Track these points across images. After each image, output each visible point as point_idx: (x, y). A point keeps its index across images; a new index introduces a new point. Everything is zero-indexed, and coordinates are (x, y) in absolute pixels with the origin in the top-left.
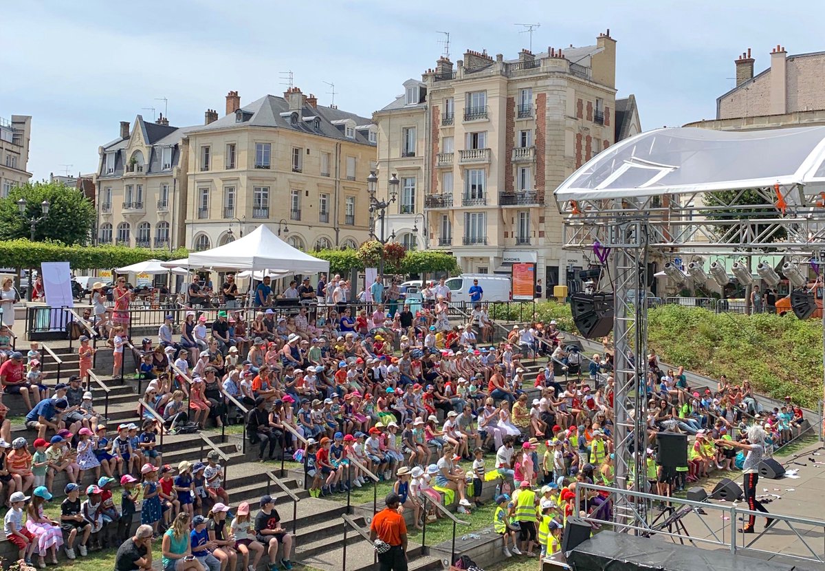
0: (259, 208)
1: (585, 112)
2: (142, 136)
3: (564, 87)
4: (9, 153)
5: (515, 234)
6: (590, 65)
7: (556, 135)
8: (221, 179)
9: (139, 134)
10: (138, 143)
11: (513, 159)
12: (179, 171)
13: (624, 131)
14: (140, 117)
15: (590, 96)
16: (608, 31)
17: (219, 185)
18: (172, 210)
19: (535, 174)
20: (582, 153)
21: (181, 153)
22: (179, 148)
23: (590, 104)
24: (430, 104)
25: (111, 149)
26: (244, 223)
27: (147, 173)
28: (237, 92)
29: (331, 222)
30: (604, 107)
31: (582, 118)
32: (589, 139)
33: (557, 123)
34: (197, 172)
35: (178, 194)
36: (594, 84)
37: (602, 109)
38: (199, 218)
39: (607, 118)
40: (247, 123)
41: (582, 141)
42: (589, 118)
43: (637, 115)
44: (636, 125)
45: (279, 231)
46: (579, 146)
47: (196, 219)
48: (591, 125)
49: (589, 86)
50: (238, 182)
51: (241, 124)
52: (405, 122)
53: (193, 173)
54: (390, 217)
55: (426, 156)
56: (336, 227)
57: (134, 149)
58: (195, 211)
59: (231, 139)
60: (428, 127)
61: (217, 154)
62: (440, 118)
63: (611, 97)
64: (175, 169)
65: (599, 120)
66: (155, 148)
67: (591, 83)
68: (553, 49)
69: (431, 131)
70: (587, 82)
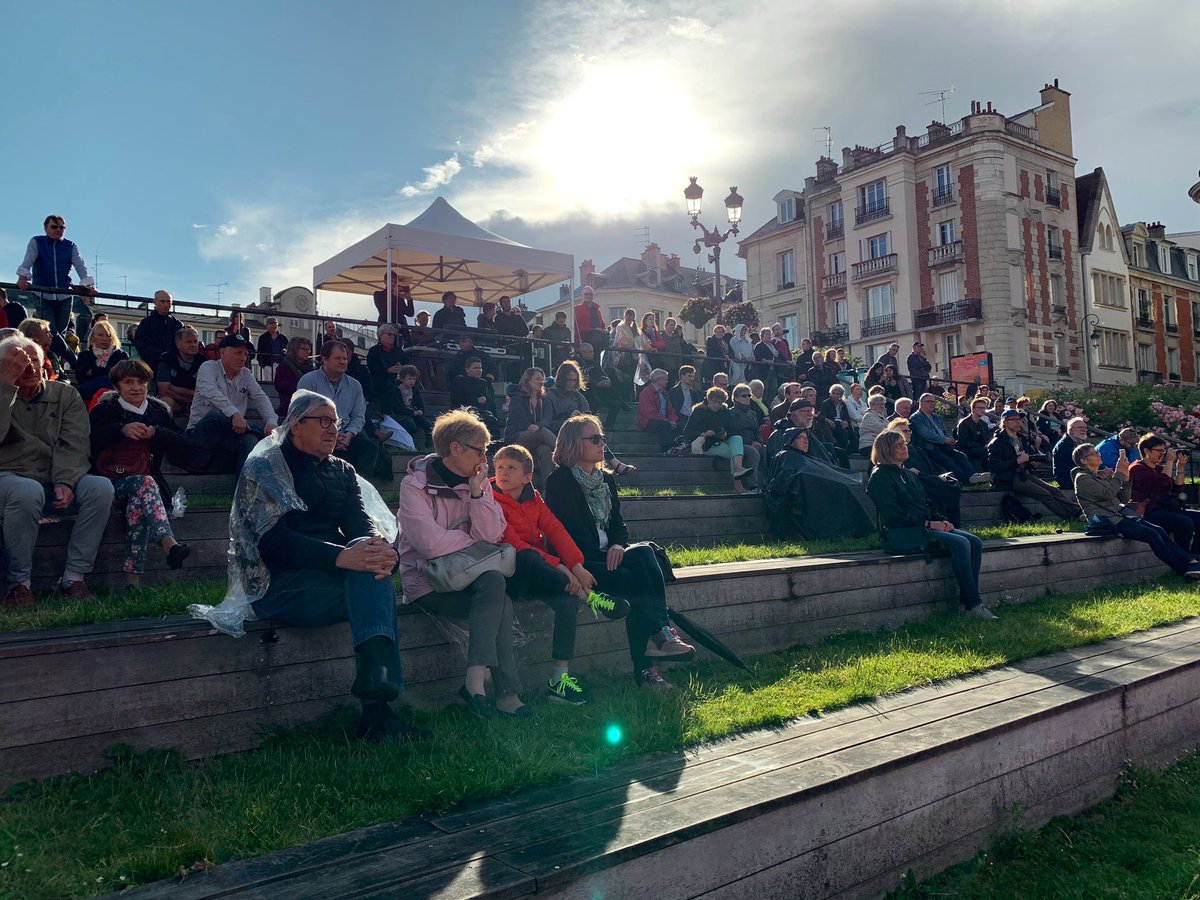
1: (1032, 189)
3: (999, 151)
5: (941, 367)
6: (1034, 126)
7: (992, 220)
11: (930, 264)
13: (1090, 218)
15: (1037, 166)
16: (1056, 81)
19: (965, 279)
20: (1033, 246)
23: (1038, 178)
24: (811, 216)
30: (1060, 182)
31: (1028, 197)
32: (1040, 226)
33: (993, 203)
36: (1043, 150)
37: (1056, 185)
39: (1065, 198)
41: (1032, 229)
42: (1039, 198)
43: (1109, 196)
44: (1108, 208)
46: (1027, 235)
48: (1042, 206)
49: (1036, 152)
52: (779, 246)
55: (808, 283)
62: (825, 230)
63: (1068, 170)
65: (1054, 200)
67: (1038, 149)
68: (978, 103)
69: (814, 250)
70: (1033, 146)
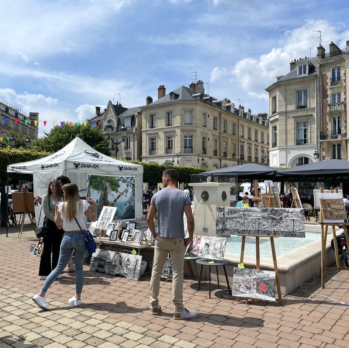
0: (187, 148)
2: (112, 112)
4: (30, 130)
8: (163, 132)
9: (111, 111)
10: (110, 116)
12: (136, 129)
14: (110, 102)
17: (162, 135)
18: (133, 151)
21: (137, 120)
22: (135, 117)
24: (320, 73)
25: (94, 120)
26: (180, 156)
27: (116, 132)
28: (164, 86)
29: (218, 156)
34: (148, 129)
35: (136, 142)
38: (150, 155)
40: (177, 100)
45: (198, 160)
47: (148, 155)
50: (175, 133)
51: (173, 100)
52: (298, 87)
53: (145, 130)
54: (288, 147)
55: (317, 106)
56: (220, 158)
57: (108, 119)
58: (147, 150)
59: (168, 109)
60: (318, 87)
61: (160, 118)
62: (329, 81)
64: (134, 128)
66: (120, 118)
69: (321, 90)
